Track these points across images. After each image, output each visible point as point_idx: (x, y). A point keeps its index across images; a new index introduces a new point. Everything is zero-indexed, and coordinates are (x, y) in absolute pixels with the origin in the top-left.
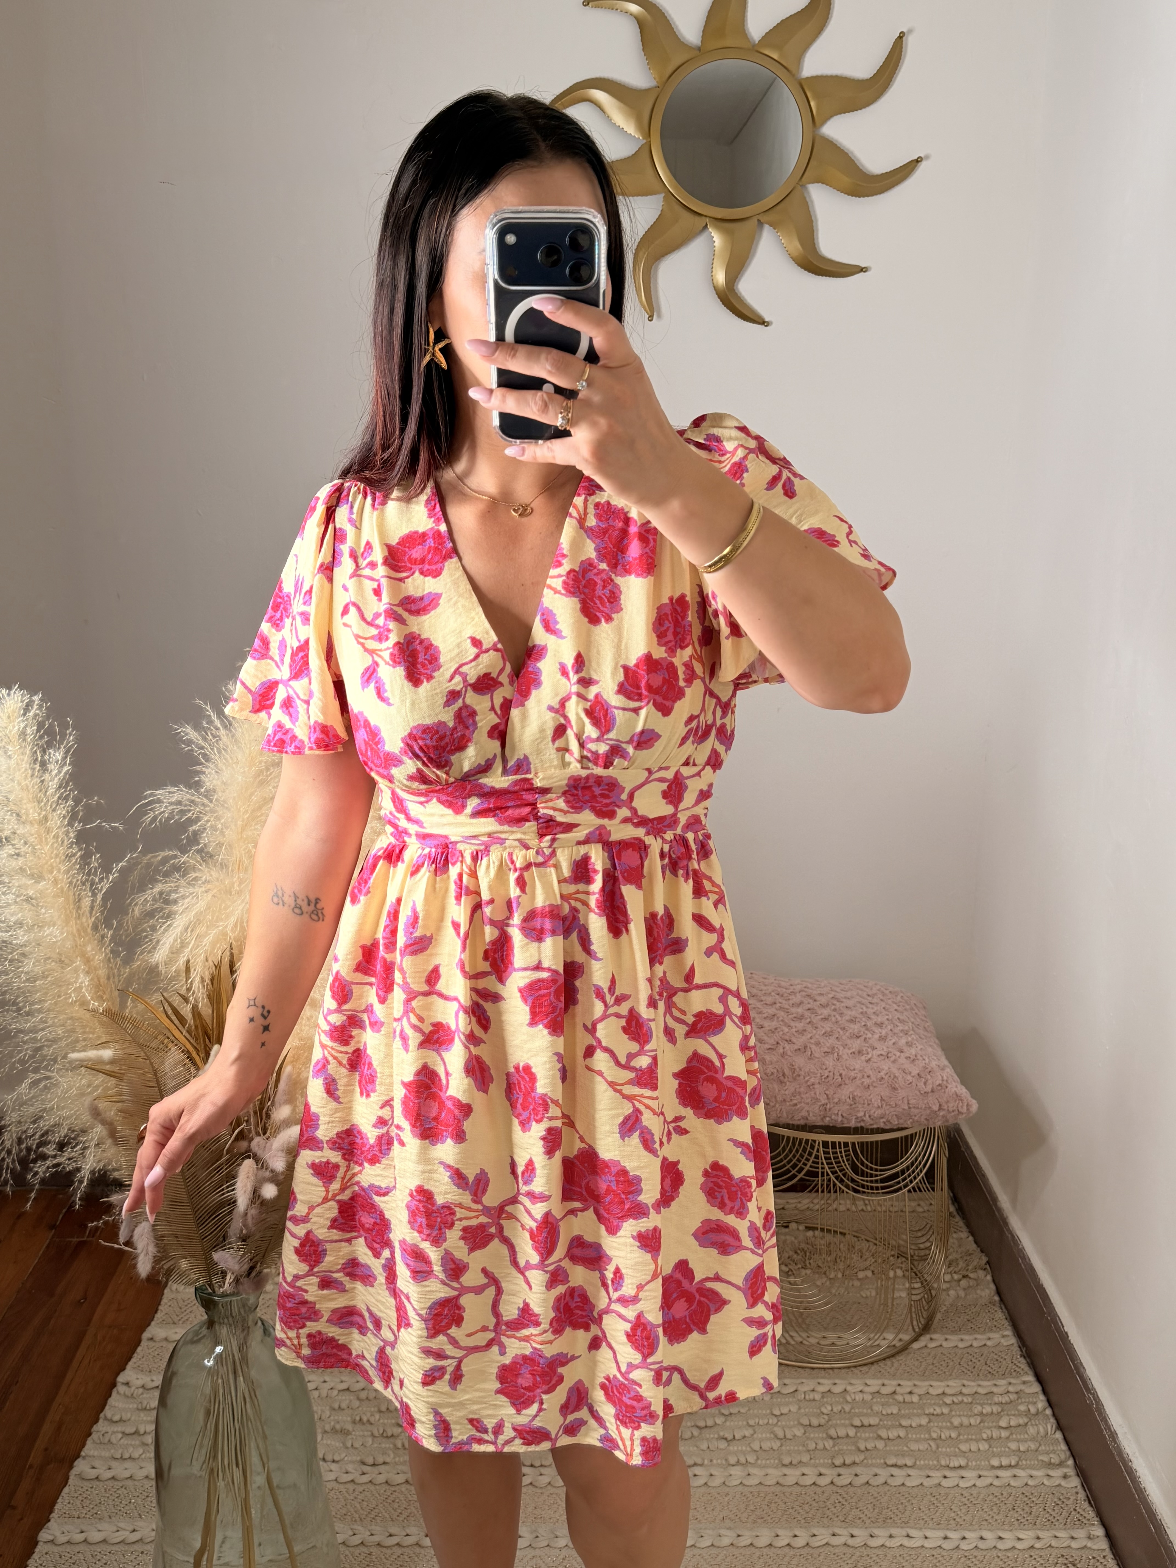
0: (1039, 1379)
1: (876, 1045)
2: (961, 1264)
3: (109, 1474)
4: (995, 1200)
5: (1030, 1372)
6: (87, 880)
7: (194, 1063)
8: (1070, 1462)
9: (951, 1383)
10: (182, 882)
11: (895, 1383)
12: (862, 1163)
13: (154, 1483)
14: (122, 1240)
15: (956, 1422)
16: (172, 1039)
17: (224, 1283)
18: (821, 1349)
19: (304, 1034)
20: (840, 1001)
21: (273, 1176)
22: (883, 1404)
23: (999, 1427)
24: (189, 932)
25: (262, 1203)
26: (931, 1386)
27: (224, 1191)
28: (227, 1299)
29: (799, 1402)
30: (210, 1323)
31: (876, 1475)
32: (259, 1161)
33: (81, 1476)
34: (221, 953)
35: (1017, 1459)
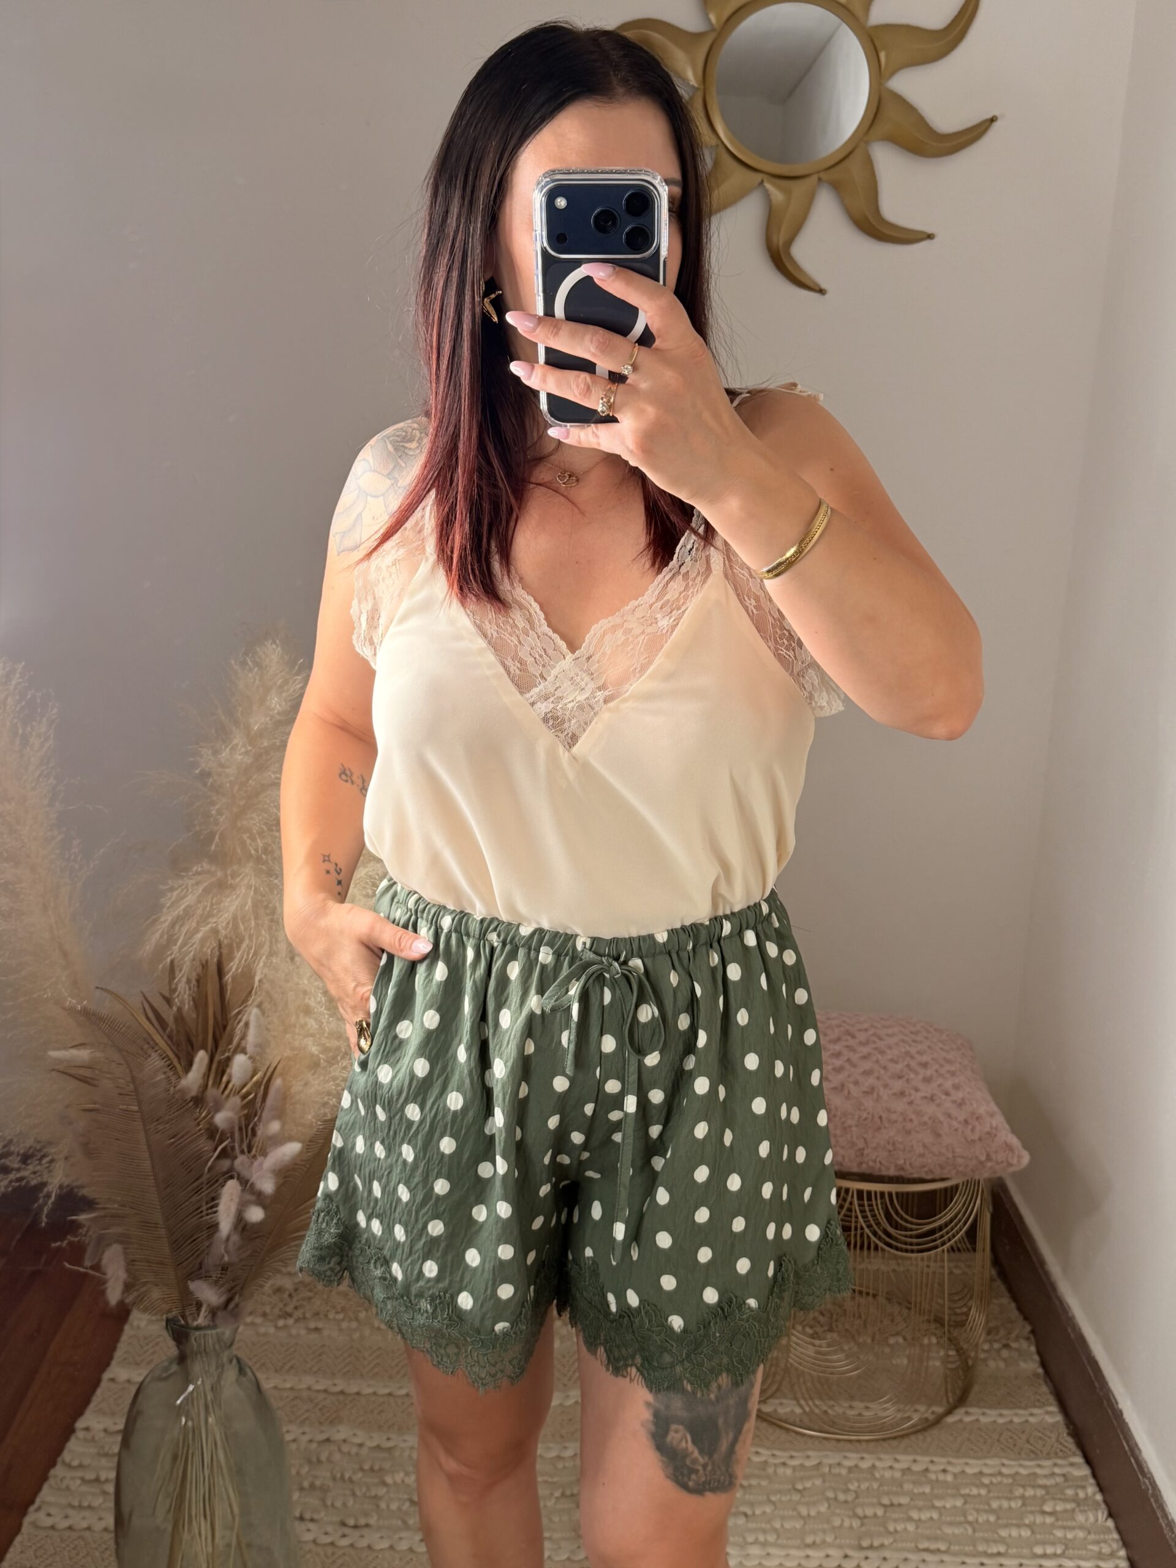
0: (1088, 1461)
1: (920, 1086)
2: (1002, 1332)
3: (66, 1523)
4: (1042, 1263)
5: (1078, 1452)
6: (66, 867)
7: (176, 1073)
8: (1122, 1553)
9: (989, 1462)
11: (927, 1459)
12: (900, 1216)
13: (113, 1535)
14: (88, 1263)
15: (995, 1505)
16: (152, 1043)
17: (198, 1315)
18: (848, 1420)
19: (297, 1044)
20: (881, 1039)
21: (260, 1199)
22: (914, 1483)
23: (1044, 1513)
24: (177, 927)
25: (244, 1229)
26: (967, 1464)
27: (204, 1213)
28: (202, 1332)
29: (823, 1476)
30: (182, 1359)
31: (906, 1560)
32: (244, 1182)
33: (35, 1525)
34: (209, 951)
35: (1063, 1547)
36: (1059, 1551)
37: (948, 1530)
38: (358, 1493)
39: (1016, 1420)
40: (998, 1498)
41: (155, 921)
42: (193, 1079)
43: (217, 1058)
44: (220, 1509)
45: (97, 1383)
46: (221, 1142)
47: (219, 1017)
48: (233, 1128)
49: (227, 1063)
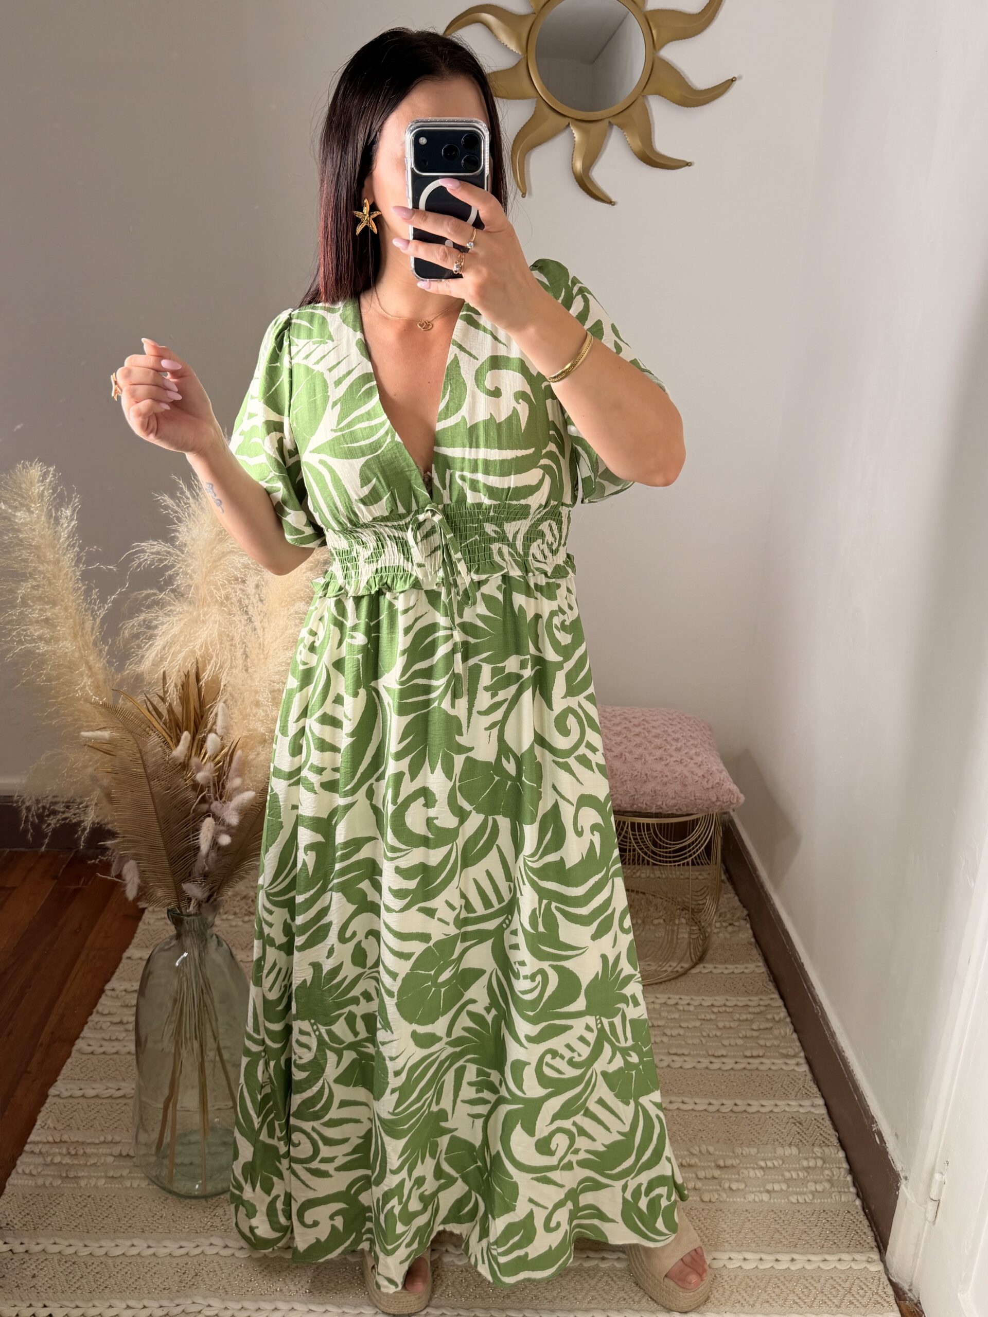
0: (782, 997)
1: (673, 754)
2: (729, 915)
3: (101, 1050)
4: (755, 870)
5: (777, 992)
6: (89, 608)
7: (169, 747)
8: (802, 1054)
9: (717, 998)
10: (160, 613)
11: (678, 997)
12: (660, 840)
13: (134, 1057)
14: (113, 873)
15: (721, 1025)
16: (151, 726)
17: (189, 906)
19: (251, 727)
20: (647, 722)
21: (229, 830)
22: (668, 1012)
23: (752, 1029)
24: (167, 649)
25: (218, 849)
26: (704, 999)
27: (190, 840)
28: (191, 918)
30: (178, 936)
32: (216, 818)
33: (79, 1051)
34: (190, 666)
35: (764, 1051)
36: (761, 1054)
37: (690, 1041)
39: (736, 971)
40: (723, 1020)
41: (151, 645)
43: (197, 737)
45: (120, 960)
46: (202, 791)
47: (198, 711)
48: (209, 783)
49: (204, 740)
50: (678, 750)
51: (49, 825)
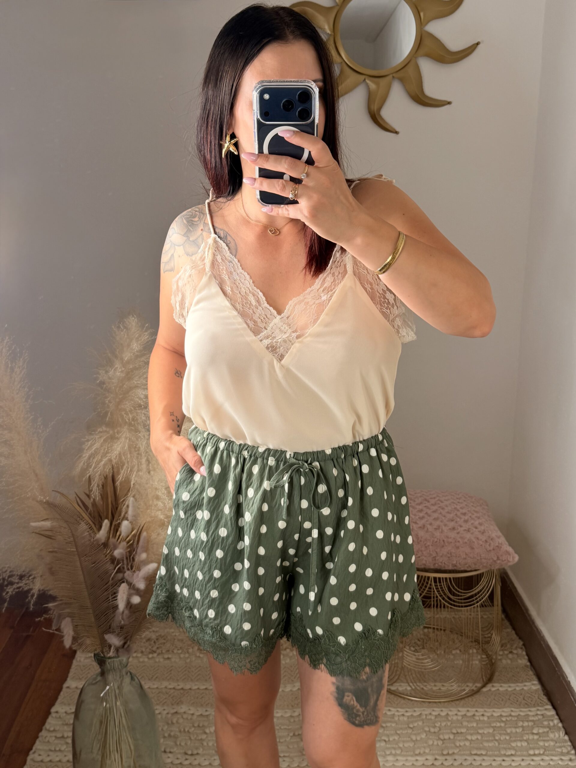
0: (554, 708)
1: (463, 524)
2: (508, 646)
3: (48, 759)
4: (527, 610)
5: (549, 703)
6: (35, 432)
7: (94, 532)
8: (573, 752)
9: (505, 710)
11: (474, 710)
12: (455, 589)
13: (72, 764)
14: (54, 628)
15: (509, 731)
16: (81, 517)
17: (110, 651)
18: (434, 692)
19: (153, 514)
20: (442, 502)
21: (138, 592)
22: (468, 722)
23: (533, 734)
24: (91, 459)
25: (131, 607)
26: (494, 711)
27: (110, 601)
28: (112, 660)
29: (423, 720)
30: (103, 673)
31: (466, 760)
32: (130, 584)
33: (33, 760)
34: (108, 470)
35: (544, 750)
36: (542, 752)
37: (486, 744)
38: (192, 738)
39: (518, 689)
40: (510, 727)
41: (80, 457)
42: (102, 534)
43: (114, 523)
44: (124, 747)
45: (60, 690)
46: (117, 565)
47: (114, 504)
48: (123, 557)
49: (119, 525)
50: (466, 521)
51: (8, 593)
